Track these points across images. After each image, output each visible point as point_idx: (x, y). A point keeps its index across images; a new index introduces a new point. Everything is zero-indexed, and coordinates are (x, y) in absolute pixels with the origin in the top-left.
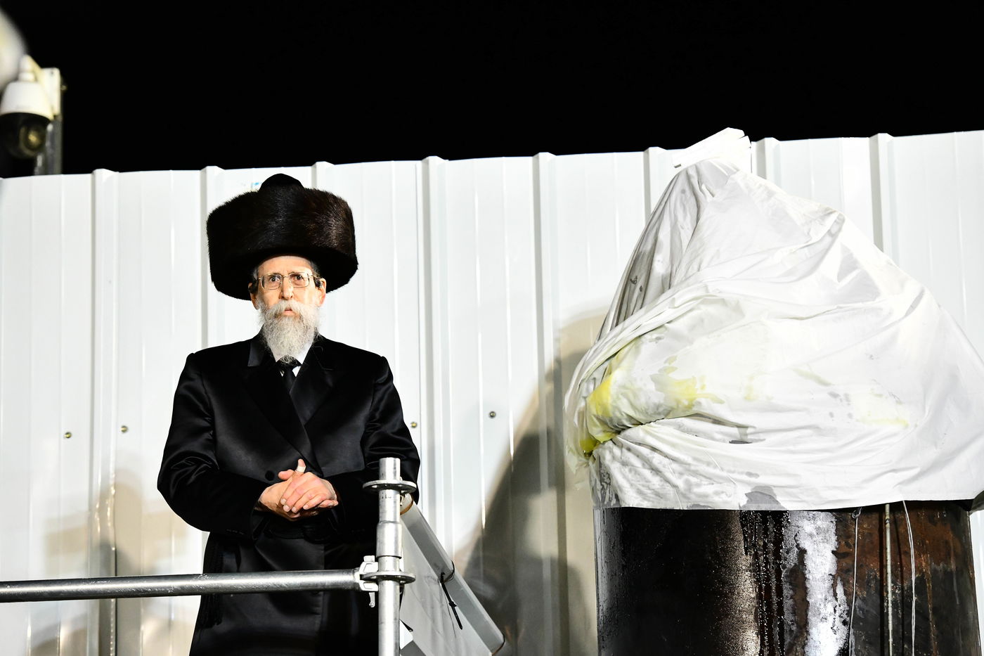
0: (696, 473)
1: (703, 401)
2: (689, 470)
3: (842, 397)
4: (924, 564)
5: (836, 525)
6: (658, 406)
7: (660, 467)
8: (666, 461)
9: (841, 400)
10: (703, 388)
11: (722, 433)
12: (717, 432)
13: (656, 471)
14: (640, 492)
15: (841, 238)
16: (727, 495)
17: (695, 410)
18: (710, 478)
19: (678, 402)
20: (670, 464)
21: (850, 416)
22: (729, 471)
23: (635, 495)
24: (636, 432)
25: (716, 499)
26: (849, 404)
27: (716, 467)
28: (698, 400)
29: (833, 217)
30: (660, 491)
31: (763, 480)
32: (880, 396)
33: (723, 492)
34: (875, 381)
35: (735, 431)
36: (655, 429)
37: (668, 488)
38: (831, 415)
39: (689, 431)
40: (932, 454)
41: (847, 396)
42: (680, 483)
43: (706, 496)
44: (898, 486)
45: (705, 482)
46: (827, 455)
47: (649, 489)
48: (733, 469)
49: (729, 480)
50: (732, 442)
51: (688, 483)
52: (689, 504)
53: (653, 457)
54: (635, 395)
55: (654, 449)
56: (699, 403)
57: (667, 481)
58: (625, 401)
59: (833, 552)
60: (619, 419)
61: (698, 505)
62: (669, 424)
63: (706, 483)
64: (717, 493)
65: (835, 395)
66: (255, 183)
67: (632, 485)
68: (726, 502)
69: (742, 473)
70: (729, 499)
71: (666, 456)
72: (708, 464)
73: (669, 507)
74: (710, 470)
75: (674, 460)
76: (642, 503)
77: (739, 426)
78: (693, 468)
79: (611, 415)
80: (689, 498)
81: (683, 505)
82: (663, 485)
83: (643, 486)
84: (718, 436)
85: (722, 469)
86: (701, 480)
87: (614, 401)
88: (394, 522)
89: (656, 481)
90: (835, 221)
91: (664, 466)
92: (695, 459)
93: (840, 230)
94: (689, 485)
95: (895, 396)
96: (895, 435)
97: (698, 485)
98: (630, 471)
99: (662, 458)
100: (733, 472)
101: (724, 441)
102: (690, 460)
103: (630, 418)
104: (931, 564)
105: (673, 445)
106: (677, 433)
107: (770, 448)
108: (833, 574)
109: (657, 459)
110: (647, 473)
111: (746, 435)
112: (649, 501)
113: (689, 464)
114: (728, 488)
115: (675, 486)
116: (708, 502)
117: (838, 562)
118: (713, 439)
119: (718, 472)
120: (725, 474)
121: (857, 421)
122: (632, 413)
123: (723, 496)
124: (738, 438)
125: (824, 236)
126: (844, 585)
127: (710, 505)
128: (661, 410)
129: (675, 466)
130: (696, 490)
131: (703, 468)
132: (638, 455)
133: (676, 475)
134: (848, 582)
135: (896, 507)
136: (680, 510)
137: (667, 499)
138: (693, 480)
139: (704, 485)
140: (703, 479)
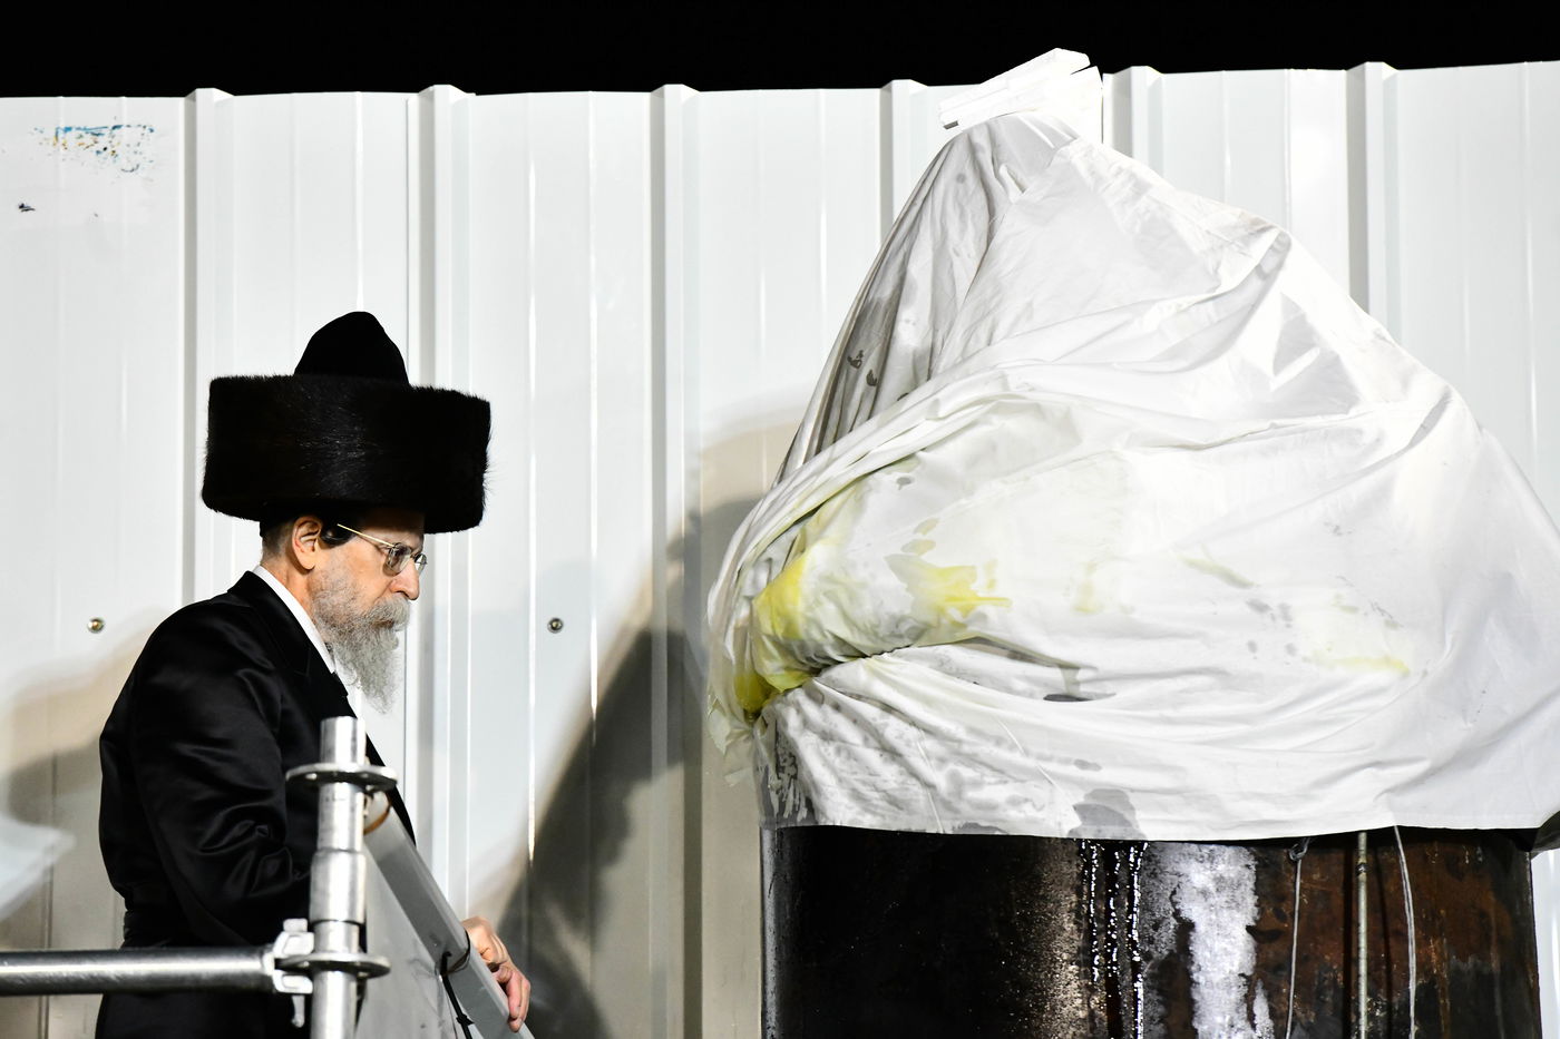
0: (972, 760)
1: (991, 611)
2: (958, 753)
3: (1277, 612)
4: (1434, 955)
5: (1257, 873)
6: (898, 621)
7: (900, 746)
8: (912, 732)
9: (1273, 618)
10: (992, 584)
11: (1028, 679)
12: (1019, 677)
13: (891, 753)
14: (857, 796)
15: (1284, 284)
16: (1034, 806)
17: (974, 630)
18: (1001, 772)
19: (941, 612)
20: (921, 739)
21: (1291, 649)
22: (1041, 757)
23: (846, 801)
24: (853, 673)
25: (1013, 814)
26: (1288, 626)
27: (1013, 747)
28: (980, 608)
29: (1268, 239)
30: (897, 794)
31: (1109, 776)
32: (1354, 610)
33: (1026, 800)
34: (1343, 578)
35: (1056, 675)
36: (891, 668)
37: (915, 788)
38: (1252, 646)
39: (959, 673)
40: (1456, 732)
41: (1284, 609)
42: (940, 778)
43: (992, 807)
44: (1385, 795)
45: (990, 777)
46: (1241, 728)
47: (877, 790)
48: (1047, 752)
49: (1039, 776)
50: (1050, 698)
51: (955, 778)
52: (957, 823)
53: (886, 725)
54: (852, 597)
55: (888, 708)
56: (983, 617)
57: (914, 774)
58: (831, 608)
59: (1249, 929)
60: (819, 647)
61: (976, 826)
62: (920, 658)
63: (993, 780)
64: (1014, 802)
65: (1261, 608)
66: (63, 126)
67: (840, 780)
68: (1033, 821)
69: (1066, 762)
70: (1039, 815)
71: (913, 723)
72: (999, 741)
73: (915, 828)
74: (1003, 754)
75: (929, 731)
76: (860, 818)
77: (1064, 666)
78: (966, 749)
79: (803, 635)
80: (956, 811)
81: (945, 826)
82: (903, 783)
83: (864, 783)
84: (1020, 685)
85: (1027, 753)
86: (983, 775)
87: (810, 608)
88: (351, 851)
89: (890, 774)
90: (1272, 247)
91: (908, 744)
92: (972, 730)
93: (1280, 266)
94: (958, 784)
95: (1382, 612)
96: (1381, 691)
97: (977, 784)
98: (838, 751)
99: (903, 726)
100: (1049, 759)
101: (1031, 695)
102: (961, 733)
103: (841, 643)
104: (1449, 959)
105: (927, 701)
106: (937, 676)
107: (1122, 712)
108: (1249, 973)
109: (893, 729)
110: (873, 757)
111: (1077, 683)
112: (874, 813)
113: (960, 741)
114: (1038, 791)
115: (928, 786)
116: (994, 821)
117: (1258, 950)
118: (1009, 690)
119: (1017, 758)
120: (1030, 763)
121: (1305, 659)
122: (844, 633)
123: (1027, 807)
124: (1063, 690)
125: (1247, 279)
126: (1269, 998)
127: (999, 826)
128: (904, 628)
129: (930, 744)
130: (971, 794)
131: (986, 750)
132: (857, 720)
133: (933, 762)
134: (1279, 990)
135: (1381, 839)
136: (937, 835)
137: (911, 812)
138: (967, 773)
139: (990, 784)
140: (988, 772)
